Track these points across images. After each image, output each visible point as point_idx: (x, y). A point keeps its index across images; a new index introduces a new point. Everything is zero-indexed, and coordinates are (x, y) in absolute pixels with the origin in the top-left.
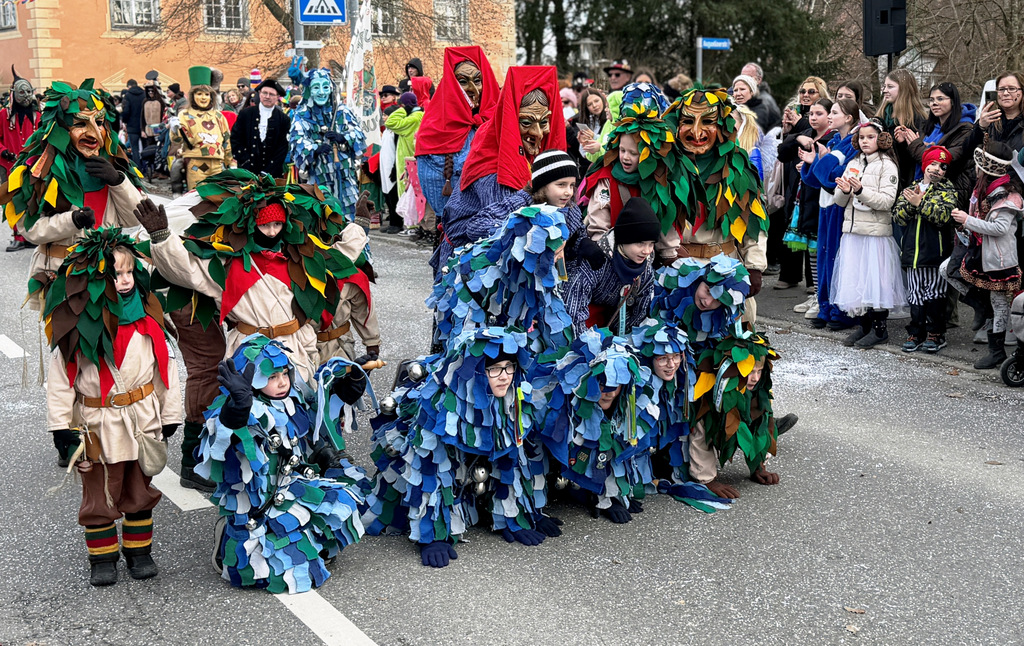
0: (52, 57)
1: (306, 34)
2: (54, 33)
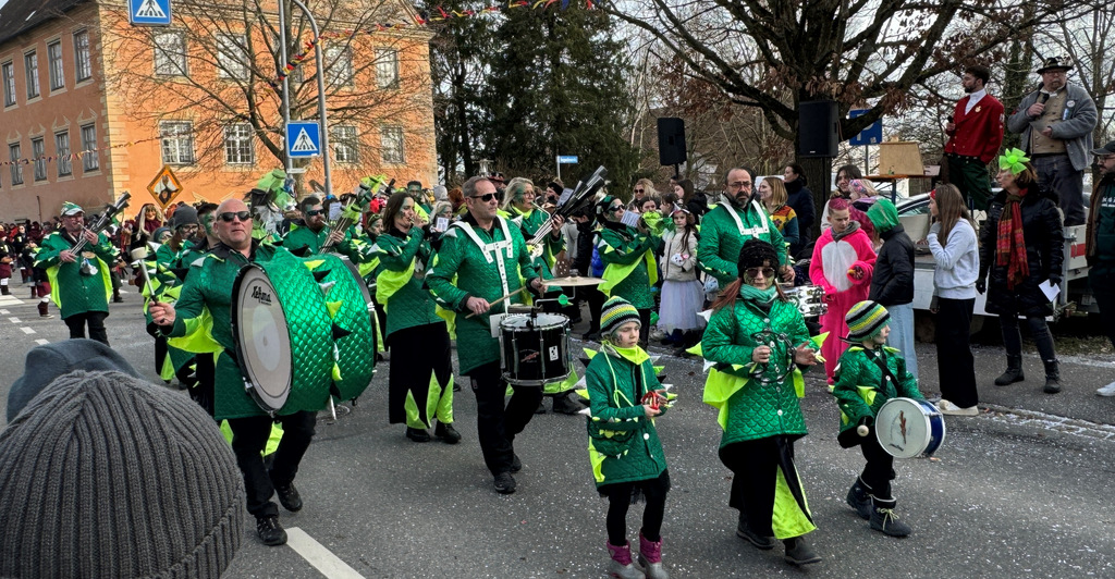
1: (294, 164)
2: (125, 171)
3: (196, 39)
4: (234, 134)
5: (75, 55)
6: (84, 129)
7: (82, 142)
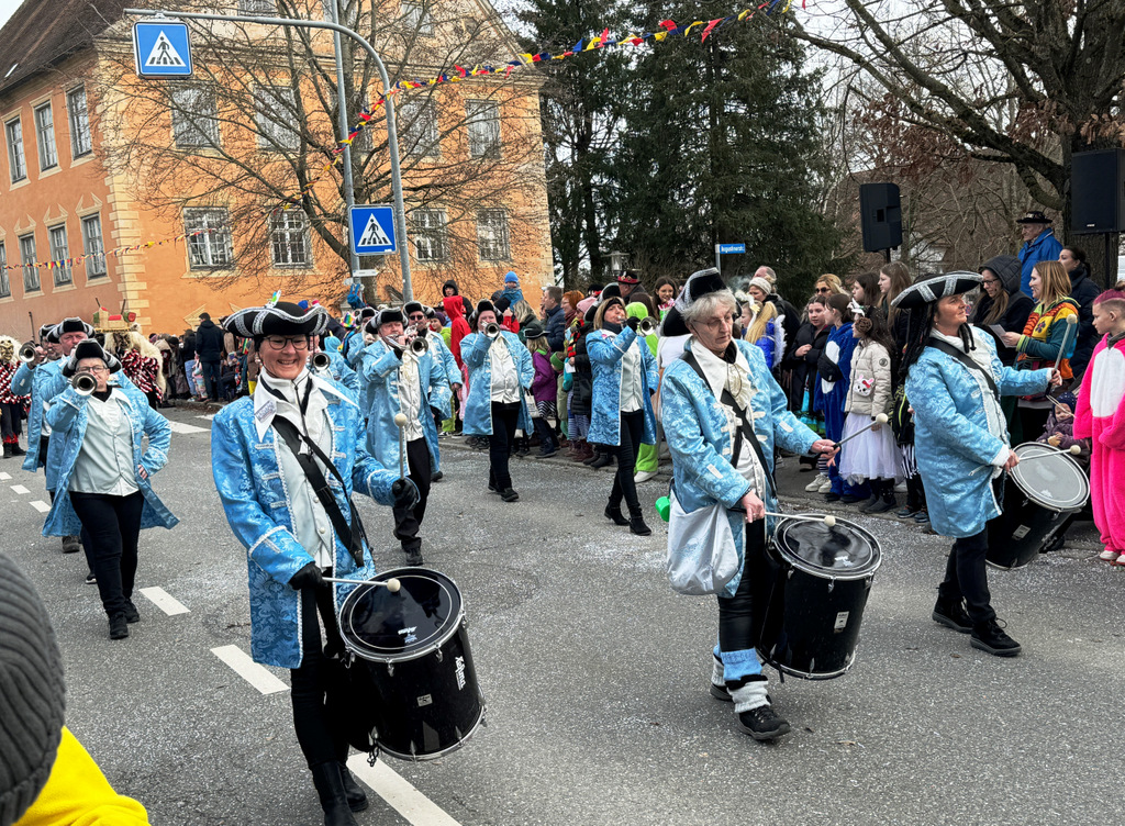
0: (140, 299)
1: (361, 264)
2: (140, 276)
3: (228, 96)
4: (283, 224)
5: (69, 122)
6: (86, 221)
7: (84, 239)
